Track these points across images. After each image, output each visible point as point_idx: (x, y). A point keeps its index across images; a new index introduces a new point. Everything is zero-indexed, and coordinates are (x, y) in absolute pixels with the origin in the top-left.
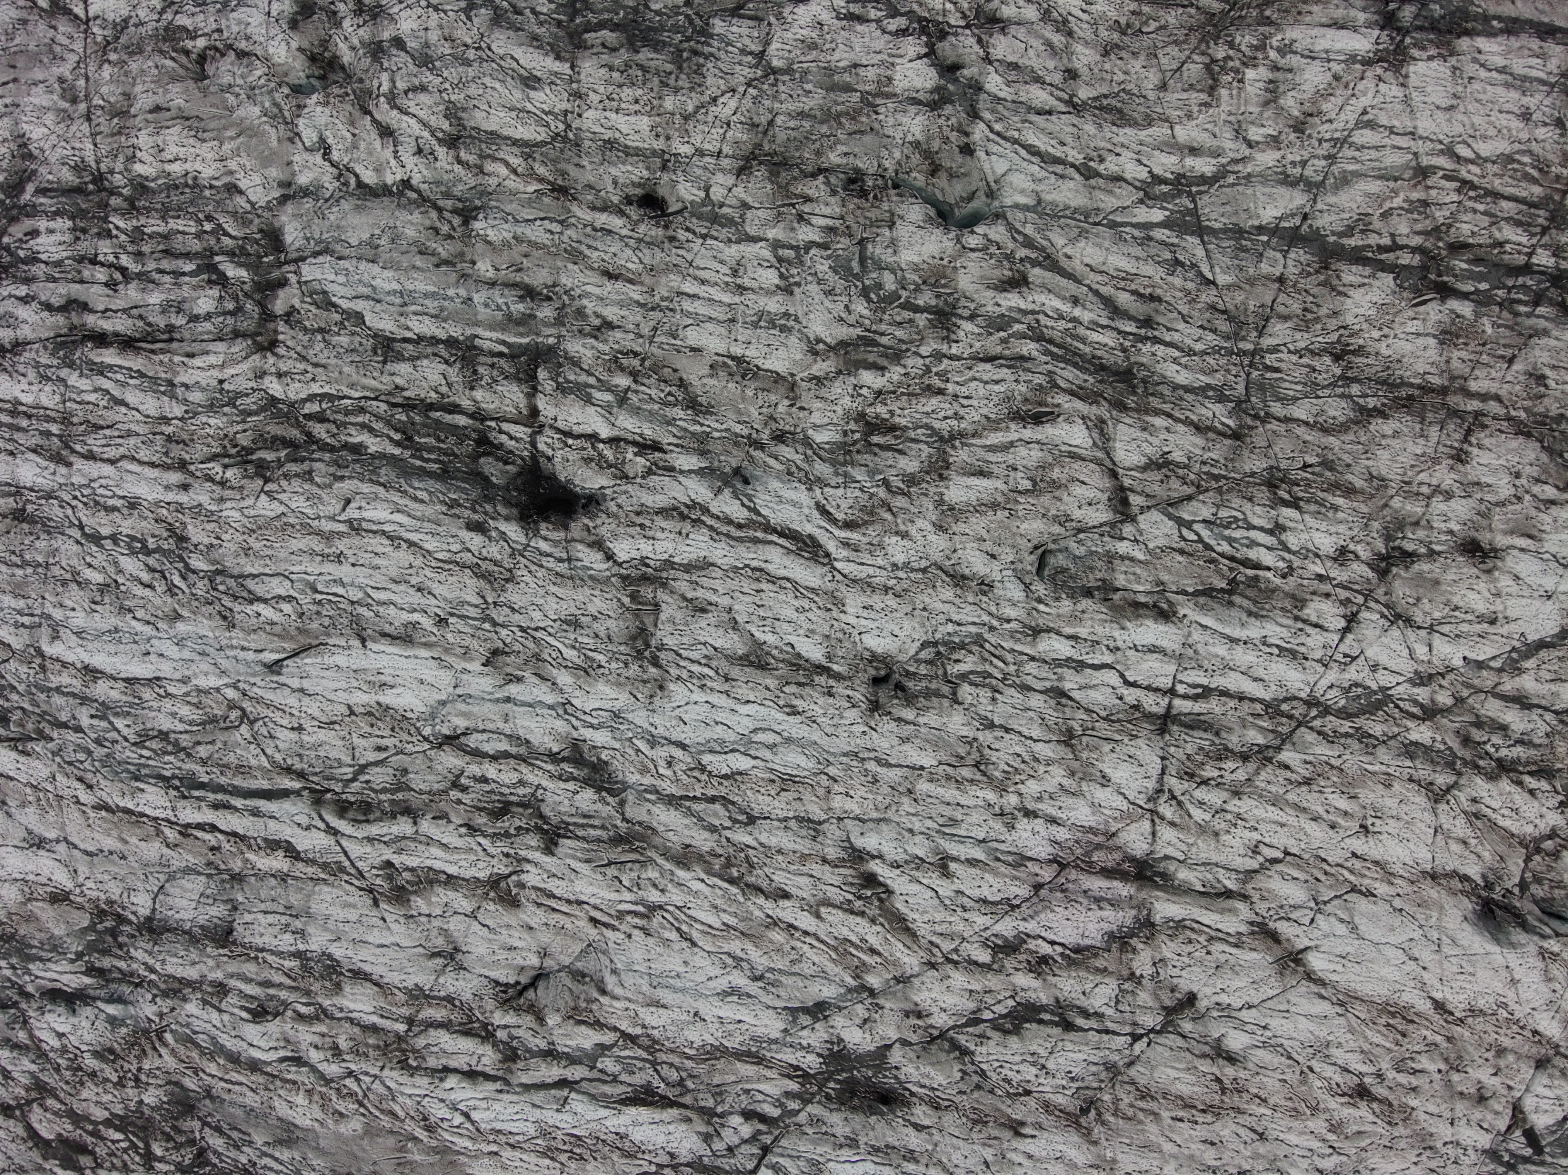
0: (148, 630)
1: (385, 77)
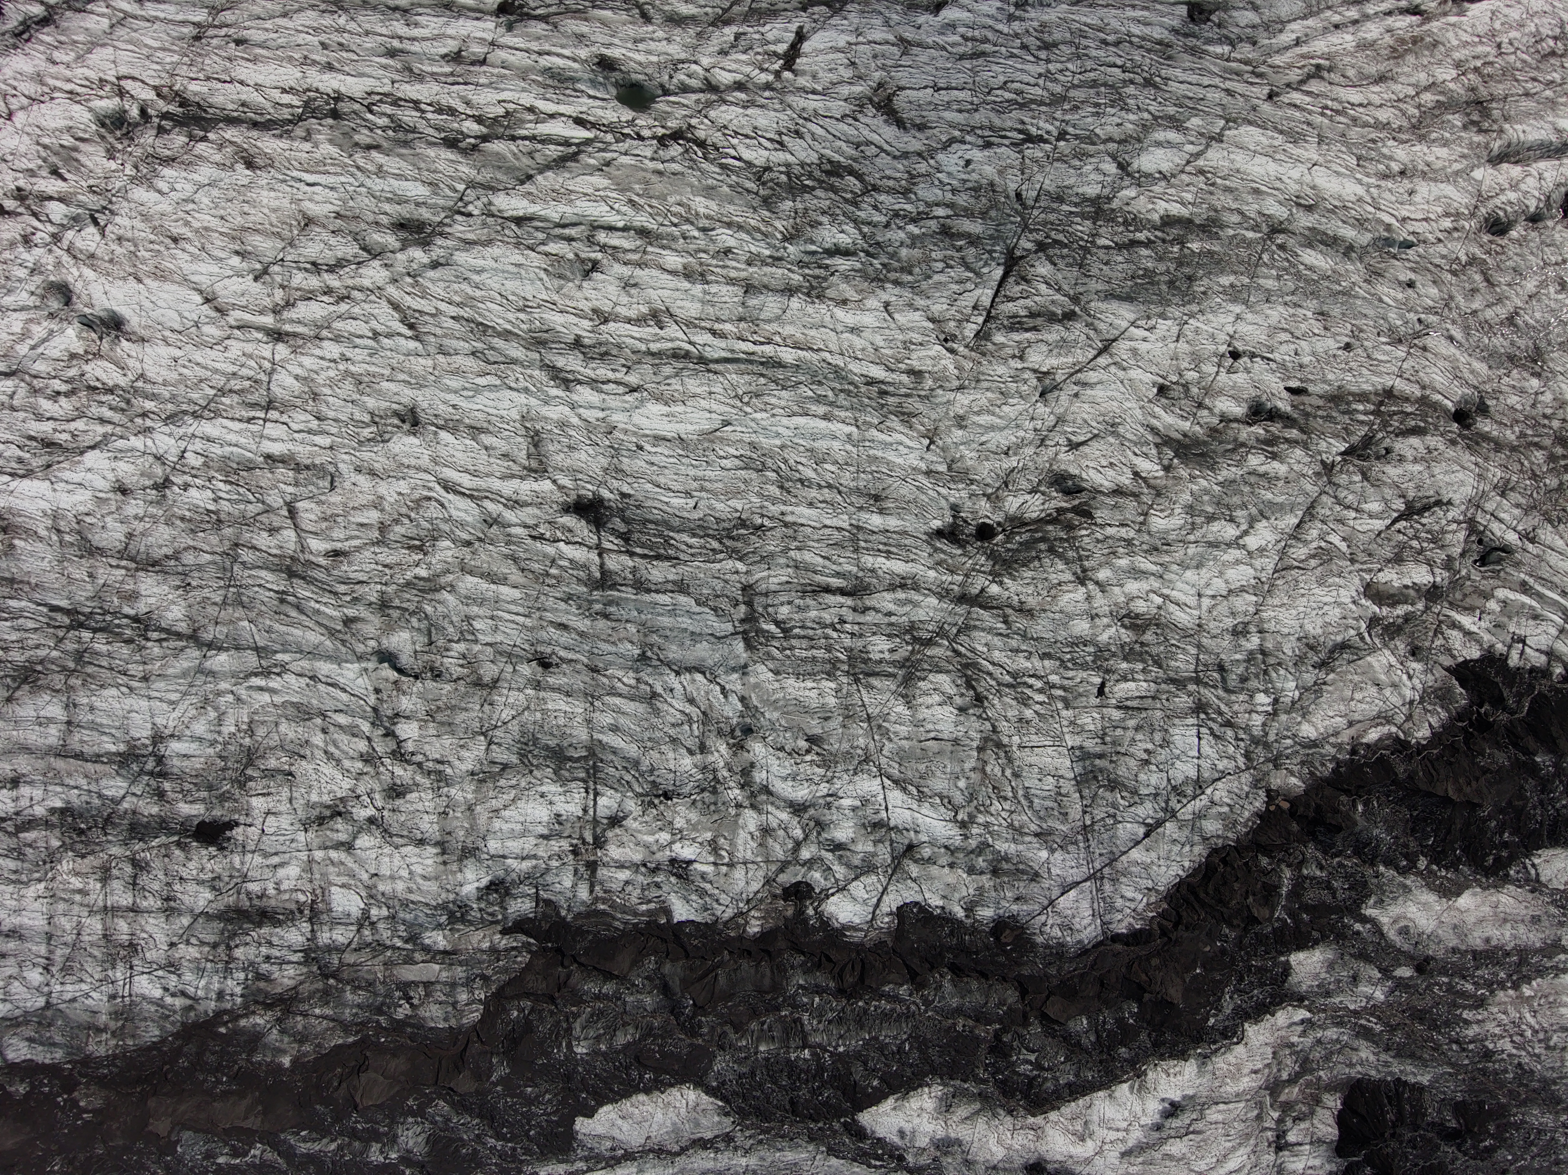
0: (796, 440)
1: (696, 733)
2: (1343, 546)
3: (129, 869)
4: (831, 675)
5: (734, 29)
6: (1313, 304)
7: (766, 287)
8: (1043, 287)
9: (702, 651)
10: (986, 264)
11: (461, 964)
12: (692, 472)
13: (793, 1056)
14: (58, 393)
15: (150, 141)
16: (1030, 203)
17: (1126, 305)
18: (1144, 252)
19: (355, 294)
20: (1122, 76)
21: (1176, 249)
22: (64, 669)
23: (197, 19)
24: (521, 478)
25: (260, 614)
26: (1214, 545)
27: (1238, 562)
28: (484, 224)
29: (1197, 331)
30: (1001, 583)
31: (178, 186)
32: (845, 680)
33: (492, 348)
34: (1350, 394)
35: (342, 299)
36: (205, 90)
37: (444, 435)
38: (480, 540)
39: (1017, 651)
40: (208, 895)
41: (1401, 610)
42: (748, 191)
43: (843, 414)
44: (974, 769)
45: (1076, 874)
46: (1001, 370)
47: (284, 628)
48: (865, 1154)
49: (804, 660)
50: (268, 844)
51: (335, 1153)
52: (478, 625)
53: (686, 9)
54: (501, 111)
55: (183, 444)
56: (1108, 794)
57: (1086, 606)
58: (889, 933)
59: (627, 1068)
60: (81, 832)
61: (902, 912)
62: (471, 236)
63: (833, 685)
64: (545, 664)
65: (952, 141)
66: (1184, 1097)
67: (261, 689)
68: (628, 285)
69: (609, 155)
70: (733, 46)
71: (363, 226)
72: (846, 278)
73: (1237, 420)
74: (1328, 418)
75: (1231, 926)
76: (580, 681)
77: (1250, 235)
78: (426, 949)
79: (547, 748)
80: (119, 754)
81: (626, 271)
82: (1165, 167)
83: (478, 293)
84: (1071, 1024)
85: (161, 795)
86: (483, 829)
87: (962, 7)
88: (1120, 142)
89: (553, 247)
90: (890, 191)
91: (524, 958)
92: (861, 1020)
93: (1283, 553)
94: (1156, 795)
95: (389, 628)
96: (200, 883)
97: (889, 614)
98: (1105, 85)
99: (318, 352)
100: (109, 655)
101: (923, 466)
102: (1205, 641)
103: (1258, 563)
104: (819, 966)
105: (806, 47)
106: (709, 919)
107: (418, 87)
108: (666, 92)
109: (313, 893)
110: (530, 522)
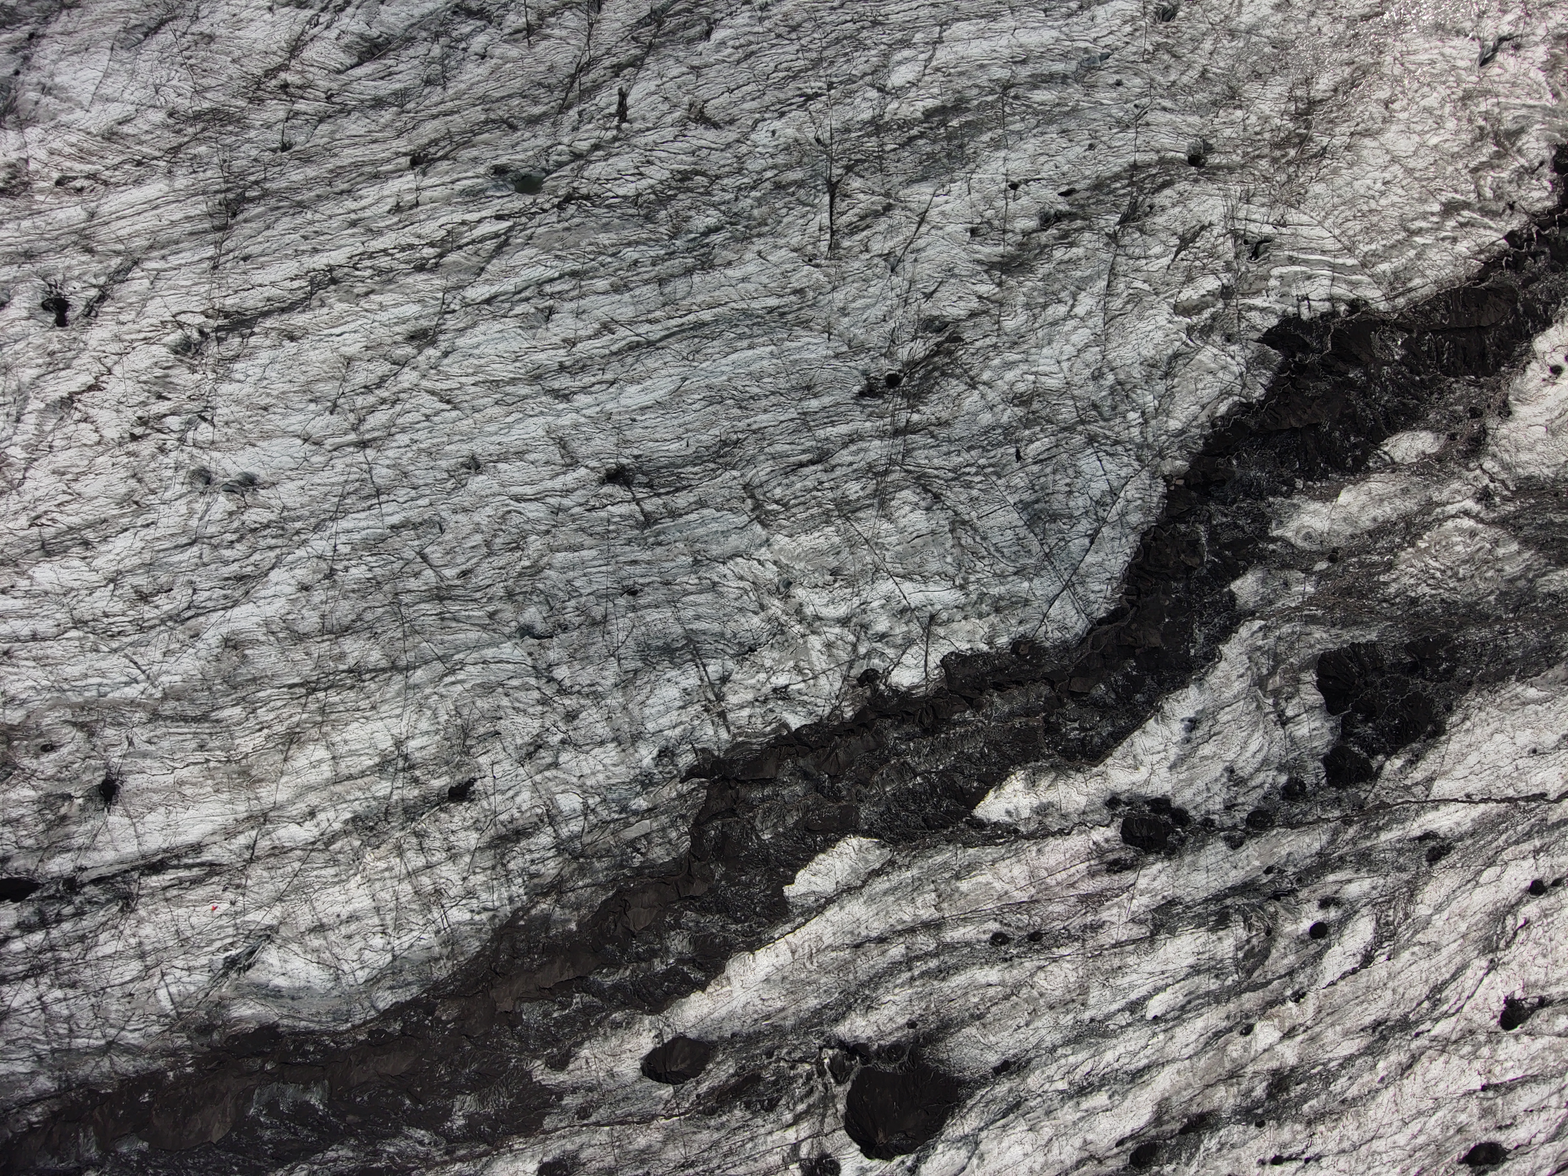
2: (1146, 287)
3: (414, 840)
4: (828, 523)
5: (576, 109)
6: (1054, 128)
7: (672, 276)
8: (861, 196)
9: (734, 541)
10: (816, 197)
11: (662, 813)
12: (676, 422)
13: (910, 785)
14: (232, 542)
15: (216, 349)
16: (828, 142)
17: (924, 184)
18: (921, 142)
19: (402, 396)
20: (854, 27)
21: (942, 130)
22: (315, 724)
23: (209, 254)
24: (564, 473)
25: (432, 633)
26: (1054, 323)
27: (1076, 328)
28: (466, 313)
29: (980, 181)
30: (918, 411)
31: (250, 373)
32: (839, 522)
33: (508, 394)
34: (1109, 178)
35: (394, 402)
36: (237, 300)
37: (501, 466)
38: (554, 526)
39: (949, 453)
40: (474, 836)
41: (1206, 314)
42: (633, 216)
43: (761, 340)
44: (953, 546)
45: (1054, 589)
46: (856, 265)
47: (452, 637)
48: (990, 838)
49: (806, 520)
50: (502, 784)
51: (631, 976)
52: (577, 584)
53: (537, 110)
54: (444, 233)
55: (332, 542)
56: (1053, 526)
57: (983, 402)
58: (942, 680)
59: (803, 839)
60: (372, 829)
61: (944, 663)
62: (461, 325)
63: (832, 528)
64: (633, 593)
65: (756, 122)
66: (1197, 713)
67: (453, 683)
68: (578, 314)
69: (528, 232)
70: (580, 122)
71: (387, 348)
72: (724, 246)
73: (1034, 231)
74: (1099, 202)
75: (1176, 580)
76: (660, 595)
77: (990, 98)
78: (635, 813)
79: (658, 648)
80: (377, 765)
81: (573, 305)
82: (911, 77)
83: (482, 361)
84: (1093, 692)
85: (416, 780)
86: (639, 718)
87: (724, 27)
88: (872, 74)
89: (518, 310)
90: (729, 175)
91: (703, 793)
92: (947, 745)
93: (1105, 309)
94: (1087, 512)
95: (520, 609)
96: (467, 829)
97: (851, 464)
98: (845, 38)
99: (395, 444)
100: (342, 702)
101: (830, 353)
102: (1076, 393)
103: (1090, 323)
104: (903, 721)
105: (630, 101)
106: (816, 720)
107: (381, 239)
108: (548, 172)
109: (545, 804)
110: (582, 501)
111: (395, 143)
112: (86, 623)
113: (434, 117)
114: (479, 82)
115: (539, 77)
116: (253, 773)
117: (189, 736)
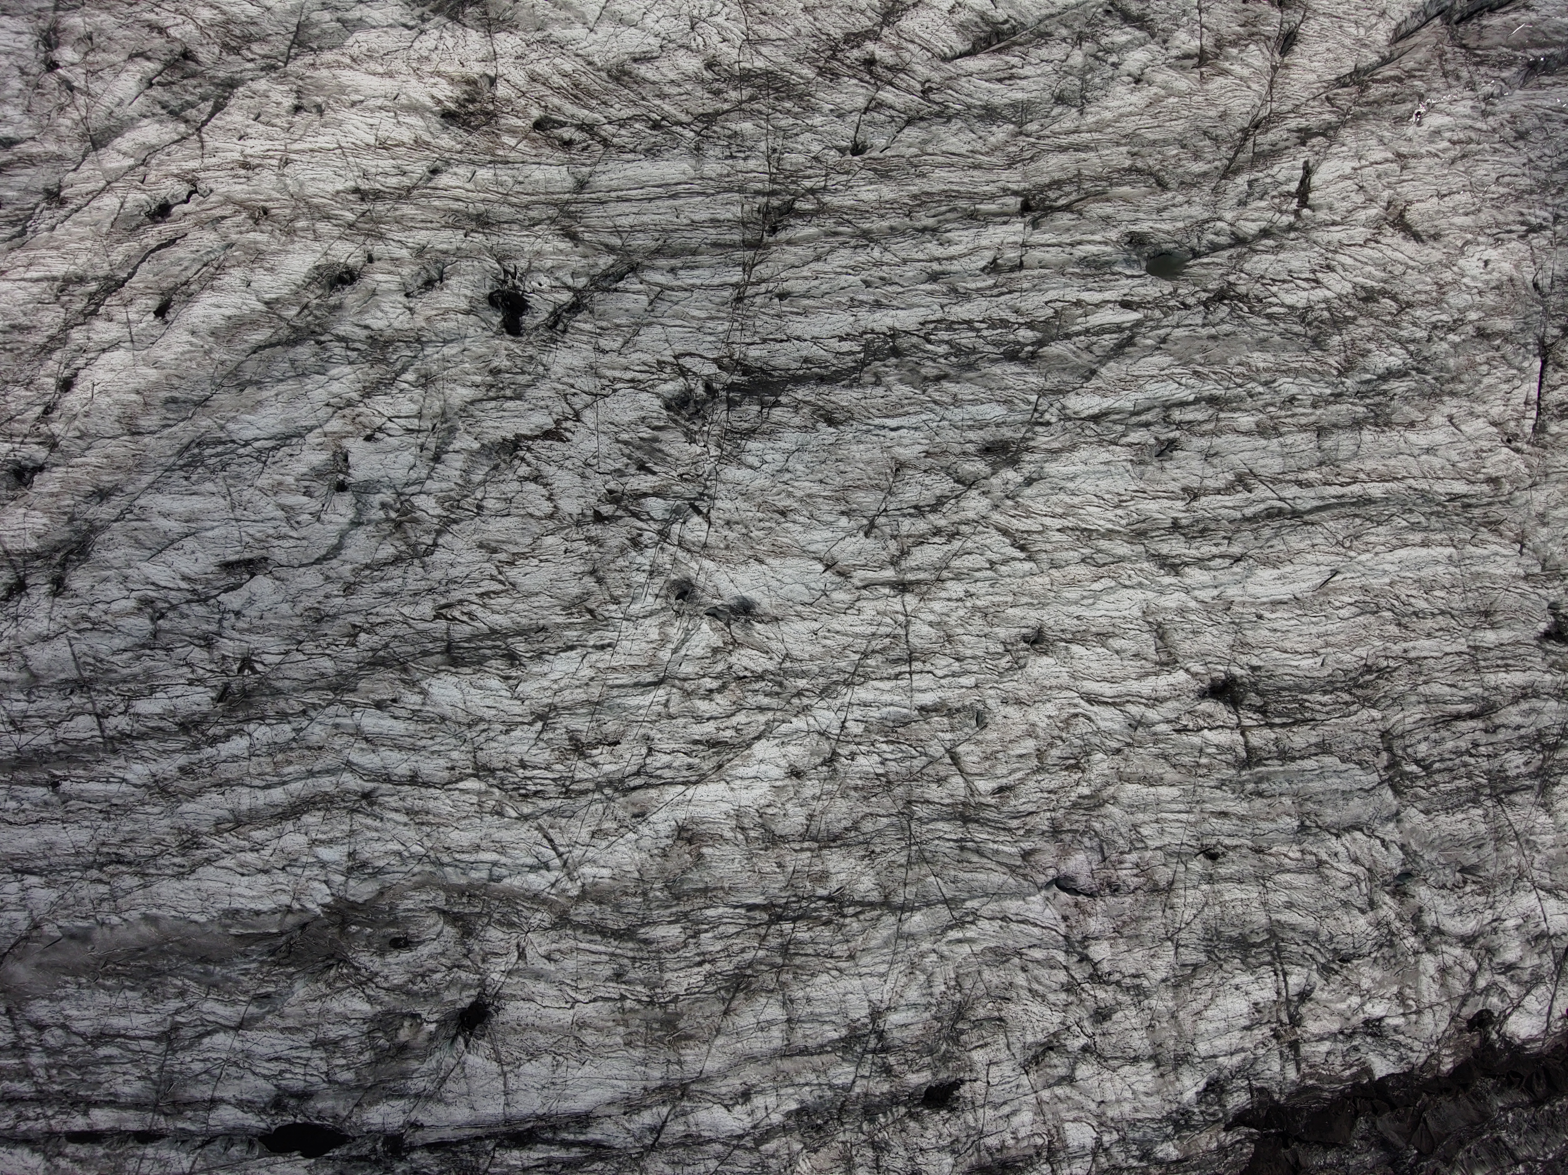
0: (1403, 574)
1: (1365, 891)
3: (870, 1153)
4: (1476, 802)
5: (1245, 177)
7: (1335, 426)
9: (1356, 808)
10: (1525, 358)
12: (1314, 630)
14: (711, 691)
15: (724, 415)
16: (1547, 290)
19: (963, 528)
22: (773, 966)
23: (734, 280)
24: (1156, 674)
25: (944, 866)
28: (1065, 429)
31: (768, 458)
32: (1489, 803)
33: (1099, 551)
35: (952, 536)
36: (765, 353)
37: (1075, 648)
38: (1128, 745)
40: (948, 1160)
42: (1297, 335)
43: (1439, 537)
47: (968, 876)
49: (1449, 793)
50: (996, 1095)
52: (1145, 831)
53: (1197, 168)
54: (1050, 312)
55: (842, 715)
60: (819, 1128)
62: (1056, 445)
63: (1480, 812)
64: (1213, 856)
65: (1467, 244)
67: (959, 941)
68: (1208, 456)
69: (1162, 332)
70: (1249, 195)
71: (952, 459)
72: (1406, 399)
76: (1248, 865)
78: (1160, 1162)
79: (1230, 939)
80: (841, 1039)
81: (1204, 443)
83: (1076, 500)
85: (887, 1070)
86: (1190, 1034)
89: (1134, 437)
90: (1424, 305)
91: (1249, 1149)
95: (1065, 853)
96: (941, 1149)
97: (1517, 727)
99: (944, 594)
100: (813, 941)
101: (1521, 572)
104: (1510, 1085)
105: (1316, 180)
106: (1406, 1069)
107: (968, 306)
108: (1196, 255)
109: (1049, 1133)
110: (1172, 716)
111: (1005, 175)
112: (492, 771)
113: (1063, 149)
114: (1131, 114)
115: (1207, 124)
116: (681, 1024)
117: (604, 958)
